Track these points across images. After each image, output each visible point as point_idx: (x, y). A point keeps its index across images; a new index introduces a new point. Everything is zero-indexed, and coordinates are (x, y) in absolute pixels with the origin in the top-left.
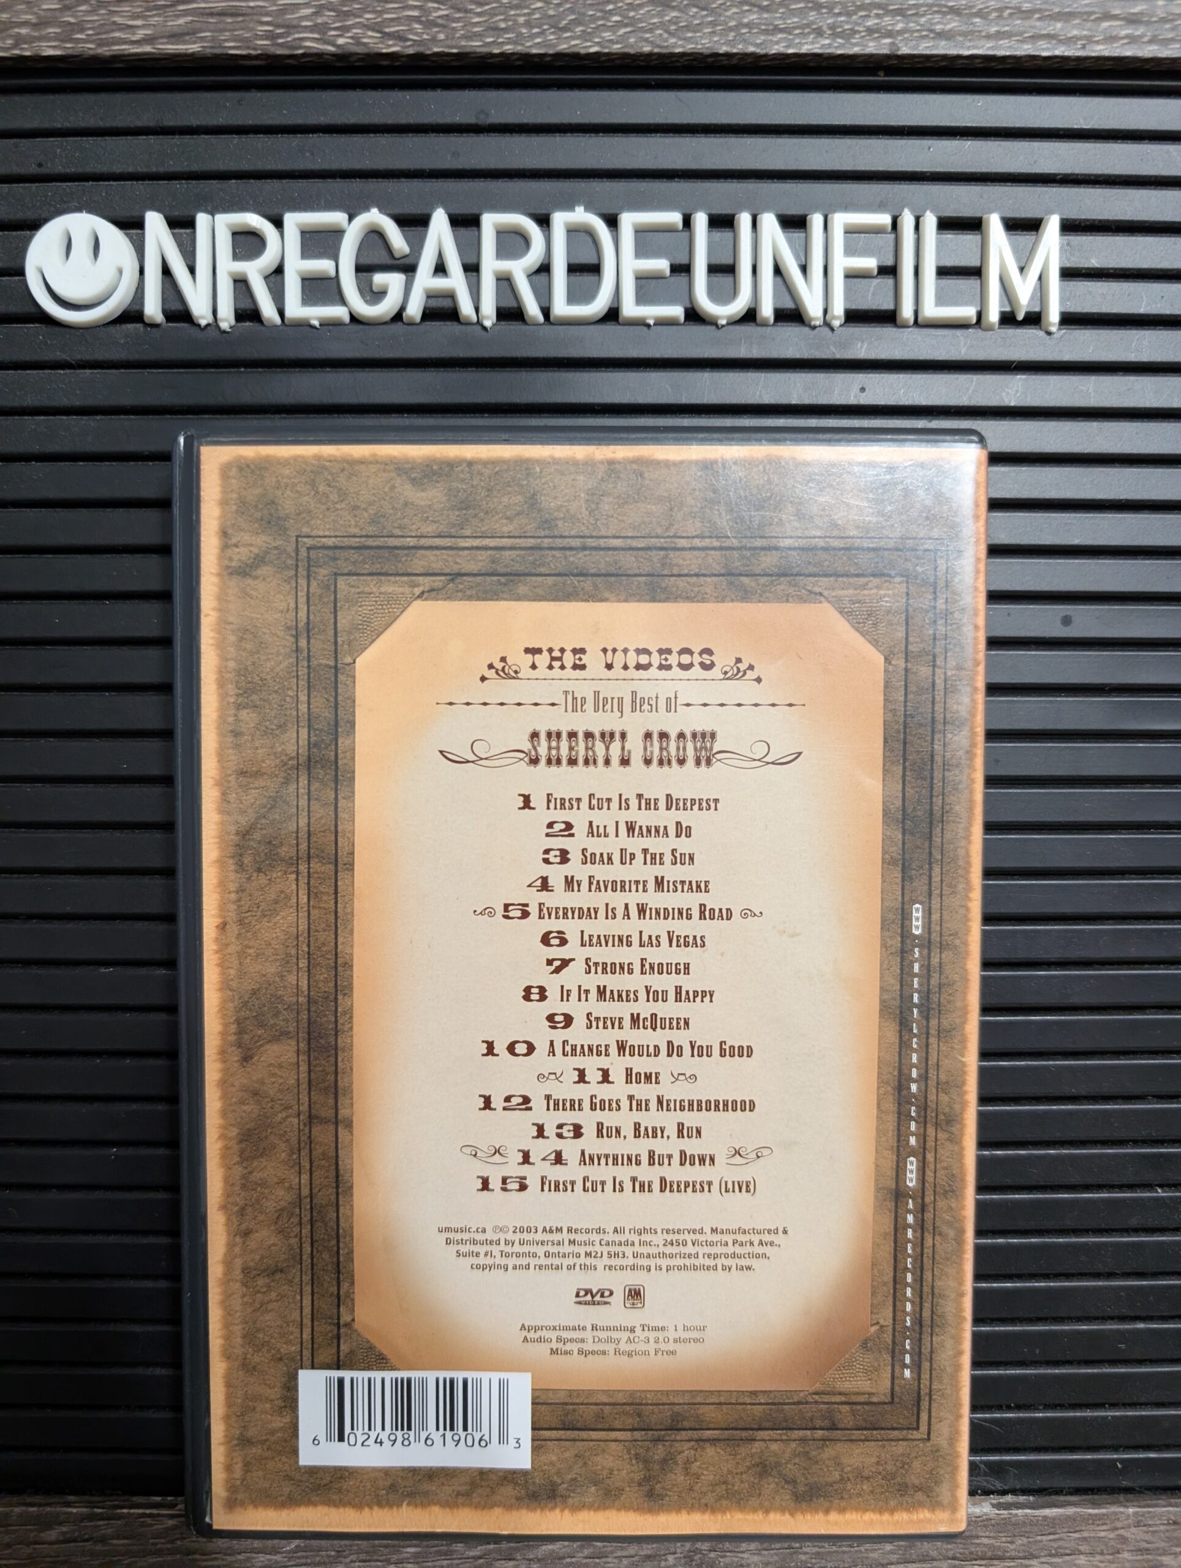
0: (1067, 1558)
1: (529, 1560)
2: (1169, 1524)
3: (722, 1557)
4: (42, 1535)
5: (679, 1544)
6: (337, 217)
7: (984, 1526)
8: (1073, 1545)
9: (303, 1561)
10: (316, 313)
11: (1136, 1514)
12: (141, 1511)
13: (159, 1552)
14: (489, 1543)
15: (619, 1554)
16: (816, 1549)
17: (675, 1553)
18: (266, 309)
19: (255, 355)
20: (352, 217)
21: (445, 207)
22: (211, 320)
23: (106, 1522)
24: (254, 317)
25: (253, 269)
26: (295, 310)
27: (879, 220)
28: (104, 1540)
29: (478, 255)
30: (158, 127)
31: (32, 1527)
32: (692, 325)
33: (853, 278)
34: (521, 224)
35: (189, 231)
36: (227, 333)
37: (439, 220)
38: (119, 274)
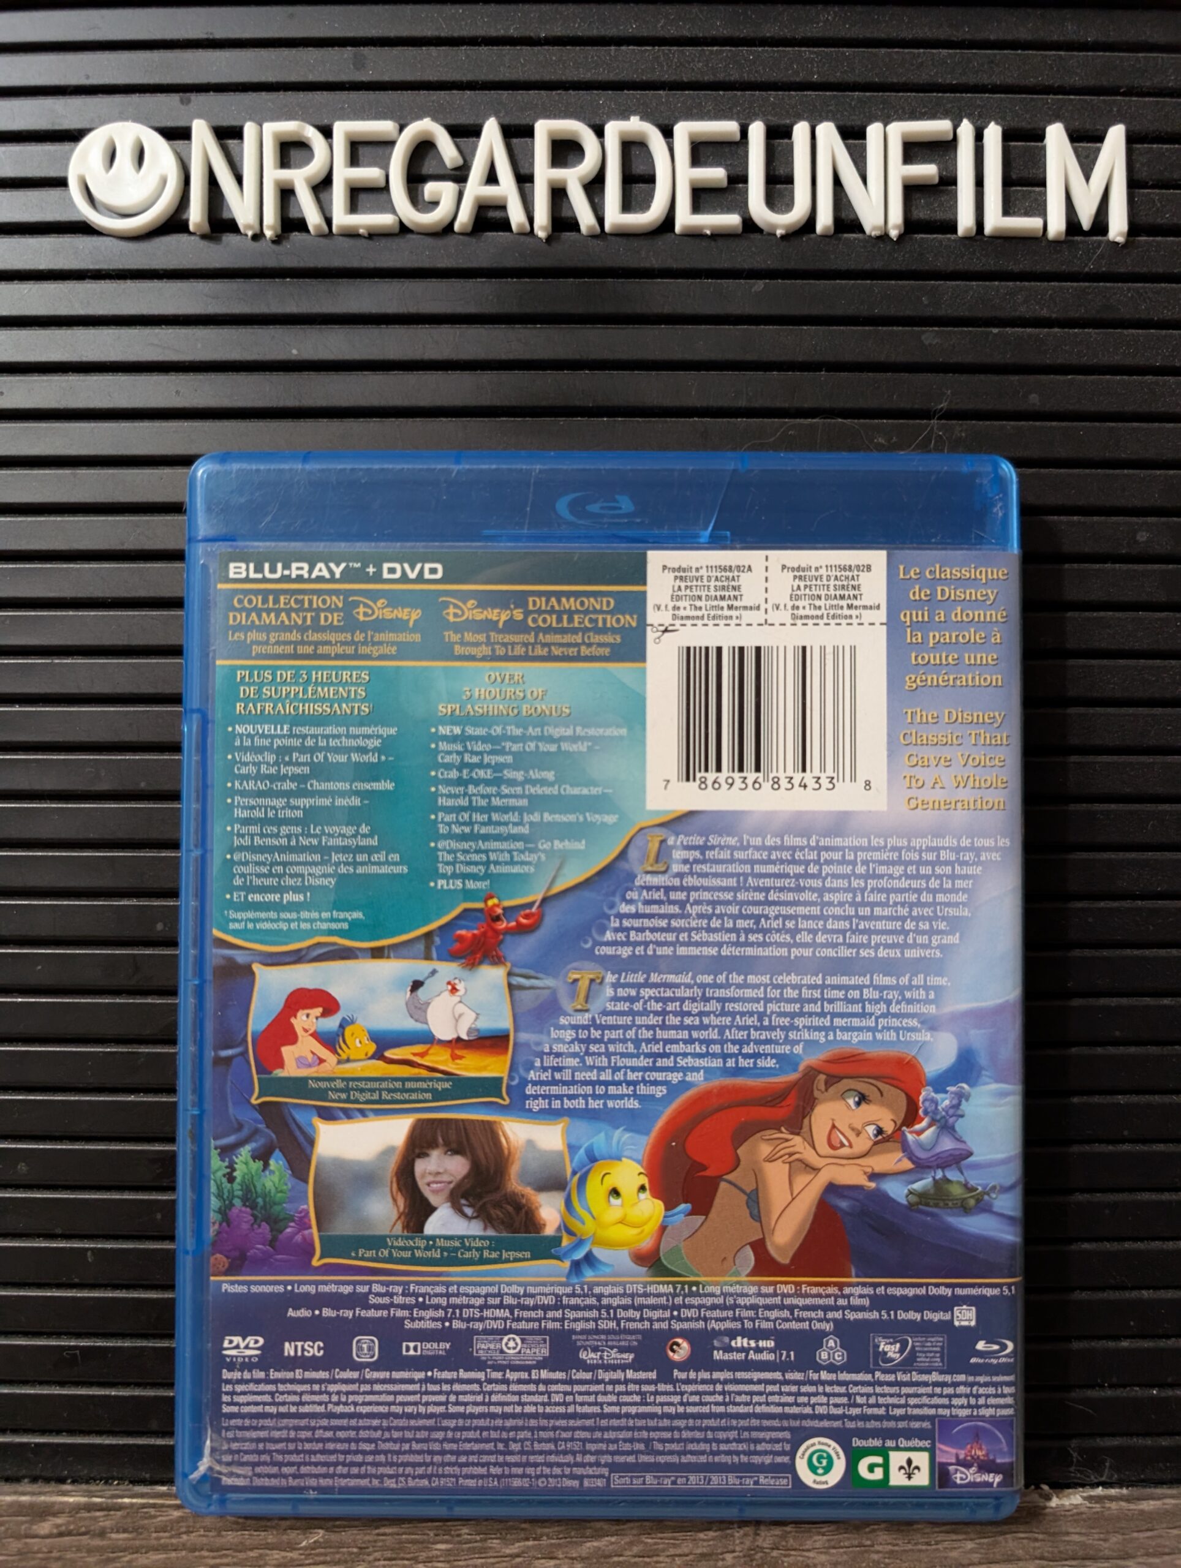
1: (572, 1559)
3: (785, 1556)
4: (35, 1527)
5: (737, 1542)
6: (384, 127)
7: (1075, 1521)
8: (1173, 1542)
9: (322, 1559)
10: (365, 220)
13: (164, 1548)
14: (527, 1539)
15: (672, 1551)
16: (890, 1547)
17: (734, 1551)
18: (313, 218)
19: (302, 265)
20: (402, 128)
21: (498, 118)
22: (258, 230)
23: (105, 1513)
24: (301, 225)
25: (300, 178)
26: (341, 218)
27: (940, 126)
28: (102, 1534)
29: (532, 164)
30: (207, 40)
31: (24, 1519)
32: (752, 236)
33: (912, 190)
34: (576, 133)
35: (236, 141)
36: (273, 242)
37: (491, 129)
38: (164, 182)
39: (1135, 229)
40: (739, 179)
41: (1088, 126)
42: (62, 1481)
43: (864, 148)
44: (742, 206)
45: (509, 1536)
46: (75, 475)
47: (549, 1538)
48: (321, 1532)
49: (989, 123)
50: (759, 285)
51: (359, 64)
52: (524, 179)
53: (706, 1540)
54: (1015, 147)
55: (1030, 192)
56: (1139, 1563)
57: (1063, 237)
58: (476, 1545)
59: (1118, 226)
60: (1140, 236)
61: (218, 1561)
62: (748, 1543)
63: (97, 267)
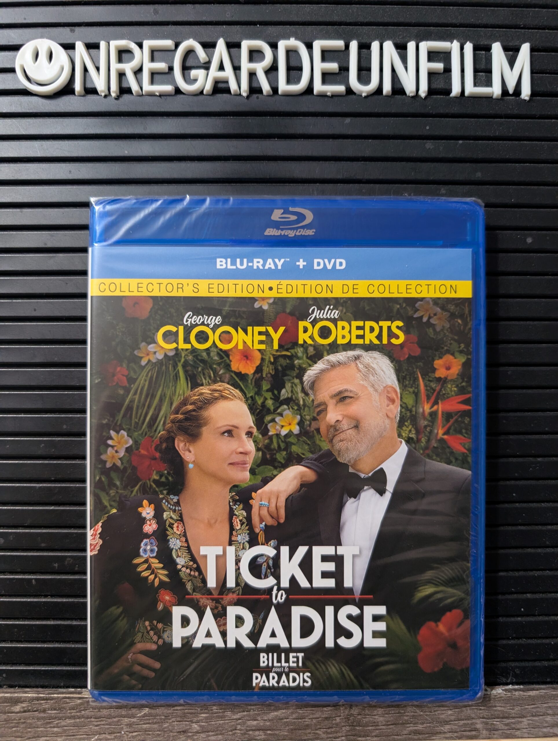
0: (541, 717)
1: (265, 720)
3: (364, 718)
4: (12, 708)
5: (342, 712)
6: (168, 43)
7: (499, 700)
8: (544, 710)
9: (148, 721)
10: (158, 88)
12: (64, 695)
13: (74, 717)
14: (244, 711)
15: (311, 716)
16: (413, 713)
17: (340, 716)
18: (135, 88)
19: (130, 110)
21: (224, 39)
22: (107, 93)
23: (45, 701)
24: (128, 91)
25: (128, 68)
26: (147, 87)
27: (444, 45)
28: (44, 711)
29: (240, 61)
31: (7, 704)
32: (351, 96)
33: (431, 74)
34: (261, 46)
35: (97, 50)
36: (116, 99)
37: (221, 44)
38: (62, 68)
39: (534, 93)
43: (406, 54)
45: (235, 710)
47: (254, 711)
48: (147, 709)
49: (467, 42)
50: (348, 120)
51: (156, 13)
52: (237, 69)
53: (327, 711)
56: (529, 720)
57: (500, 97)
58: (219, 714)
59: (526, 92)
60: (536, 96)
61: (99, 723)
62: (347, 712)
63: (31, 111)
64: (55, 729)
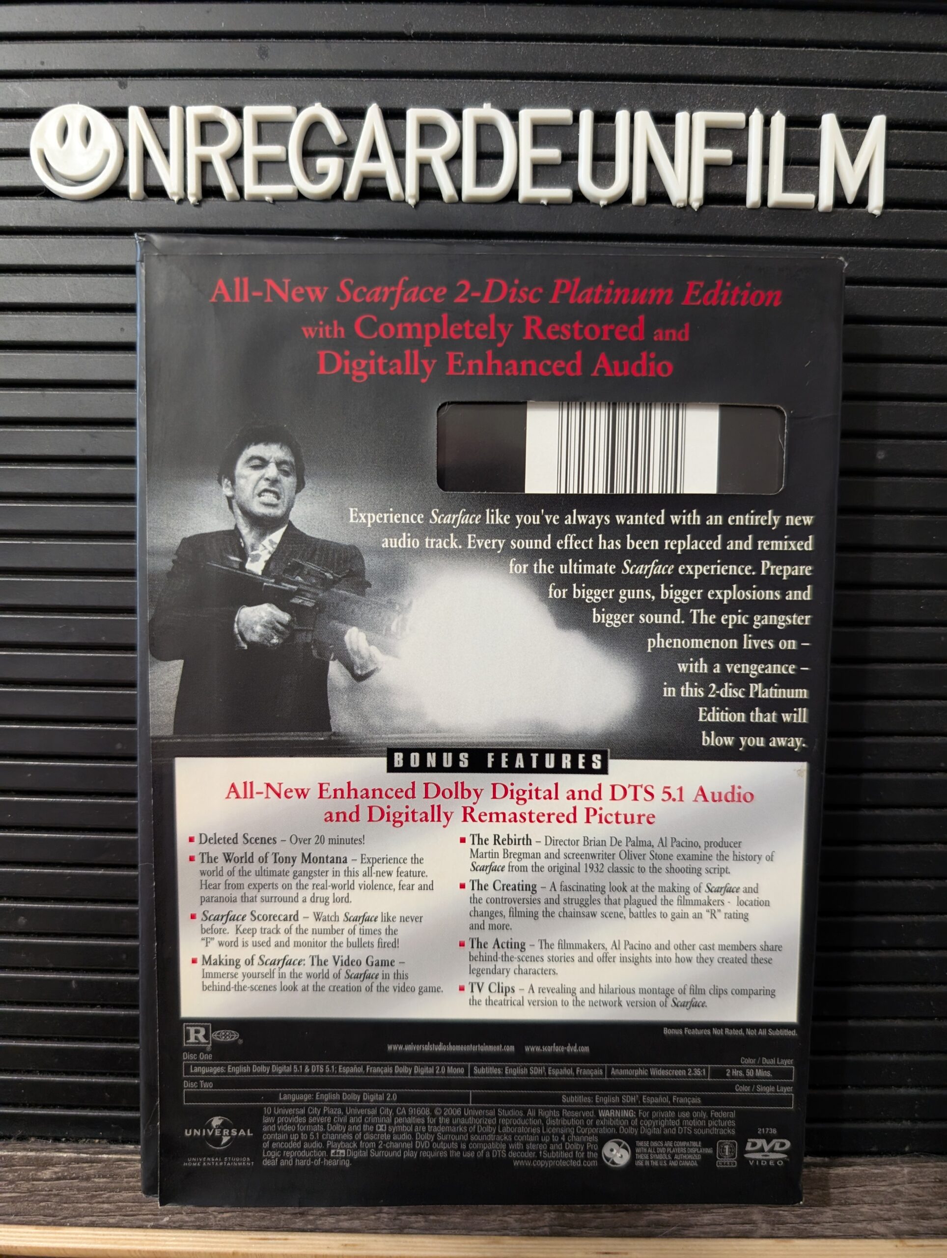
0: (854, 1206)
2: (936, 1182)
4: (39, 1173)
6: (284, 111)
8: (858, 1196)
10: (269, 189)
11: (909, 1173)
12: (117, 1156)
18: (228, 188)
19: (218, 224)
20: (299, 110)
21: (379, 103)
22: (182, 195)
23: (90, 1164)
24: (217, 192)
25: (216, 153)
26: (251, 188)
27: (735, 118)
28: (88, 1178)
29: (404, 142)
30: (139, 32)
31: (31, 1168)
32: (579, 205)
33: (710, 168)
34: (439, 118)
35: (164, 120)
36: (196, 206)
37: (373, 113)
38: (107, 155)
39: (889, 203)
40: (570, 157)
41: (856, 115)
42: (57, 1140)
43: (673, 131)
44: (572, 180)
46: (44, 395)
49: (776, 111)
51: (263, 53)
52: (399, 155)
54: (797, 131)
55: (807, 170)
57: (831, 210)
59: (876, 202)
60: (893, 208)
63: (56, 225)
64: (106, 1206)
